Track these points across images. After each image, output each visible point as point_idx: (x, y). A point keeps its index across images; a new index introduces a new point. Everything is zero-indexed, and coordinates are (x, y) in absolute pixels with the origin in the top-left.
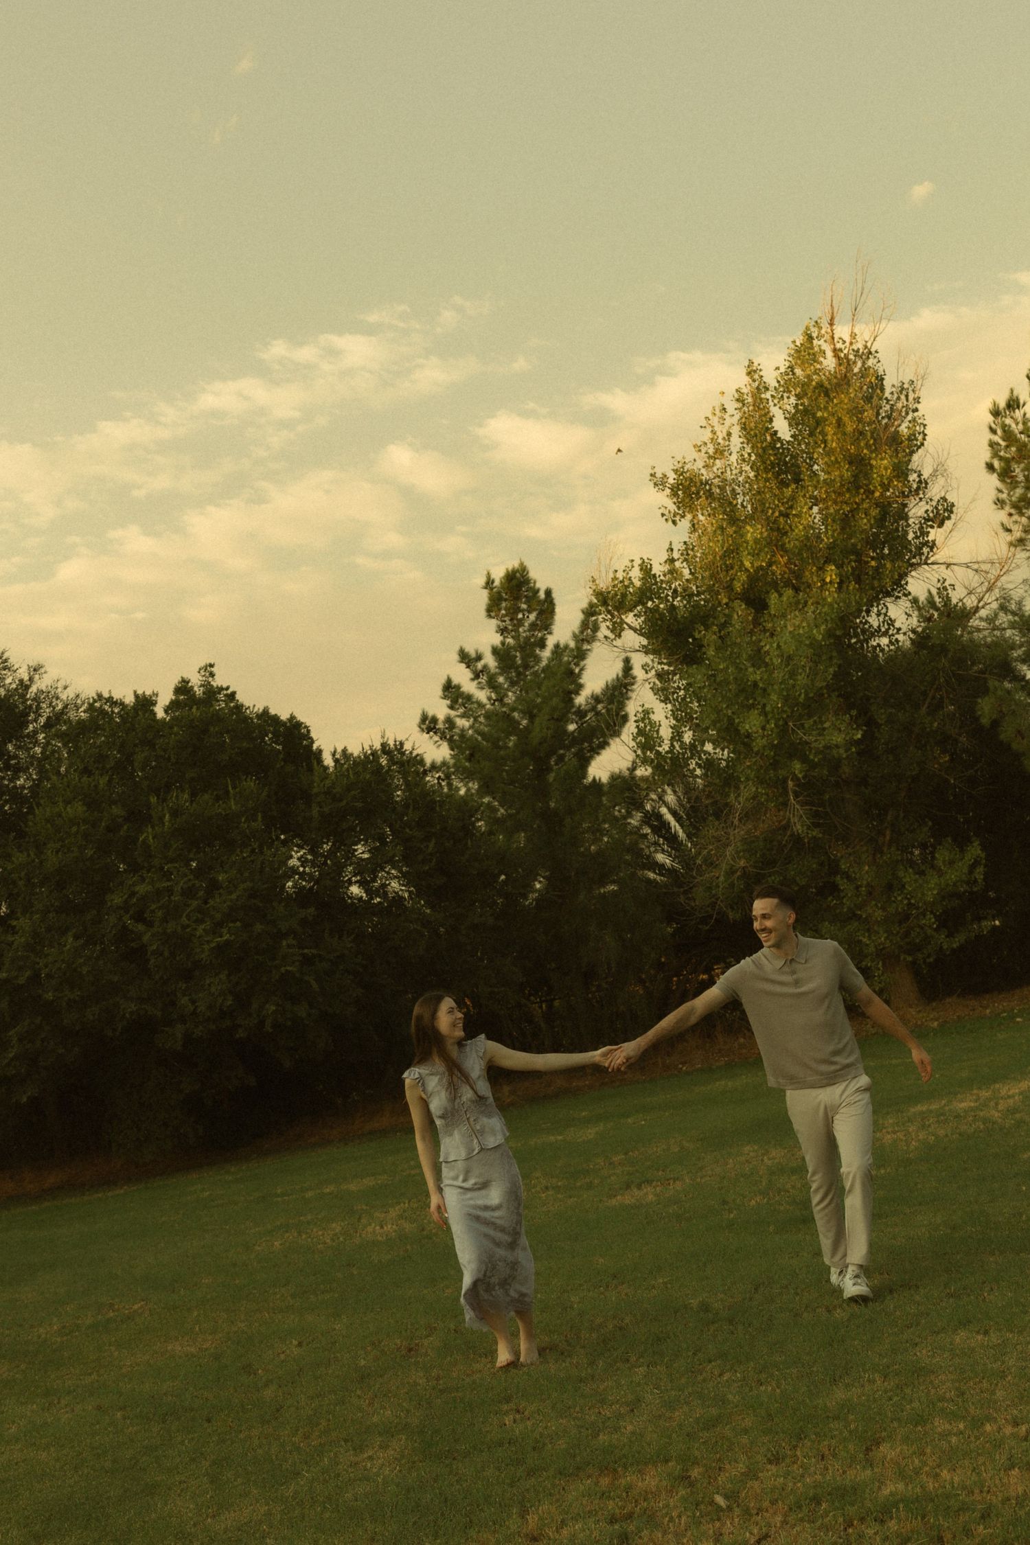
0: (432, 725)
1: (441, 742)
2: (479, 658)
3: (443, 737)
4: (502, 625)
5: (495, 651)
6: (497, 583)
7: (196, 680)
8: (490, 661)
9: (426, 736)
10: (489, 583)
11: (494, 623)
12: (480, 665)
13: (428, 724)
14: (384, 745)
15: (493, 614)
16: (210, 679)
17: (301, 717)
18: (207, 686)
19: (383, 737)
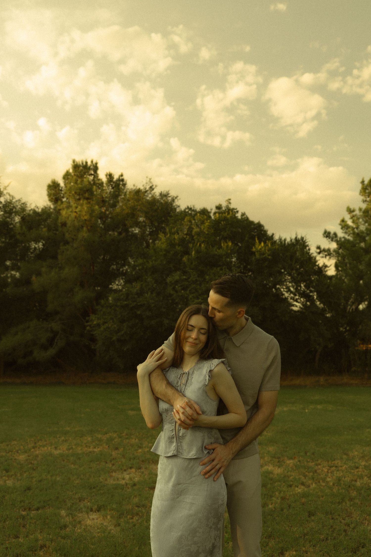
0: (328, 235)
1: (331, 242)
2: (354, 211)
3: (332, 240)
4: (365, 199)
5: (360, 209)
6: (366, 182)
7: (224, 204)
8: (357, 212)
9: (325, 239)
10: (363, 182)
11: (362, 198)
12: (354, 213)
13: (327, 234)
14: (296, 238)
15: (361, 194)
16: (229, 205)
17: (262, 223)
18: (227, 207)
19: (296, 234)
